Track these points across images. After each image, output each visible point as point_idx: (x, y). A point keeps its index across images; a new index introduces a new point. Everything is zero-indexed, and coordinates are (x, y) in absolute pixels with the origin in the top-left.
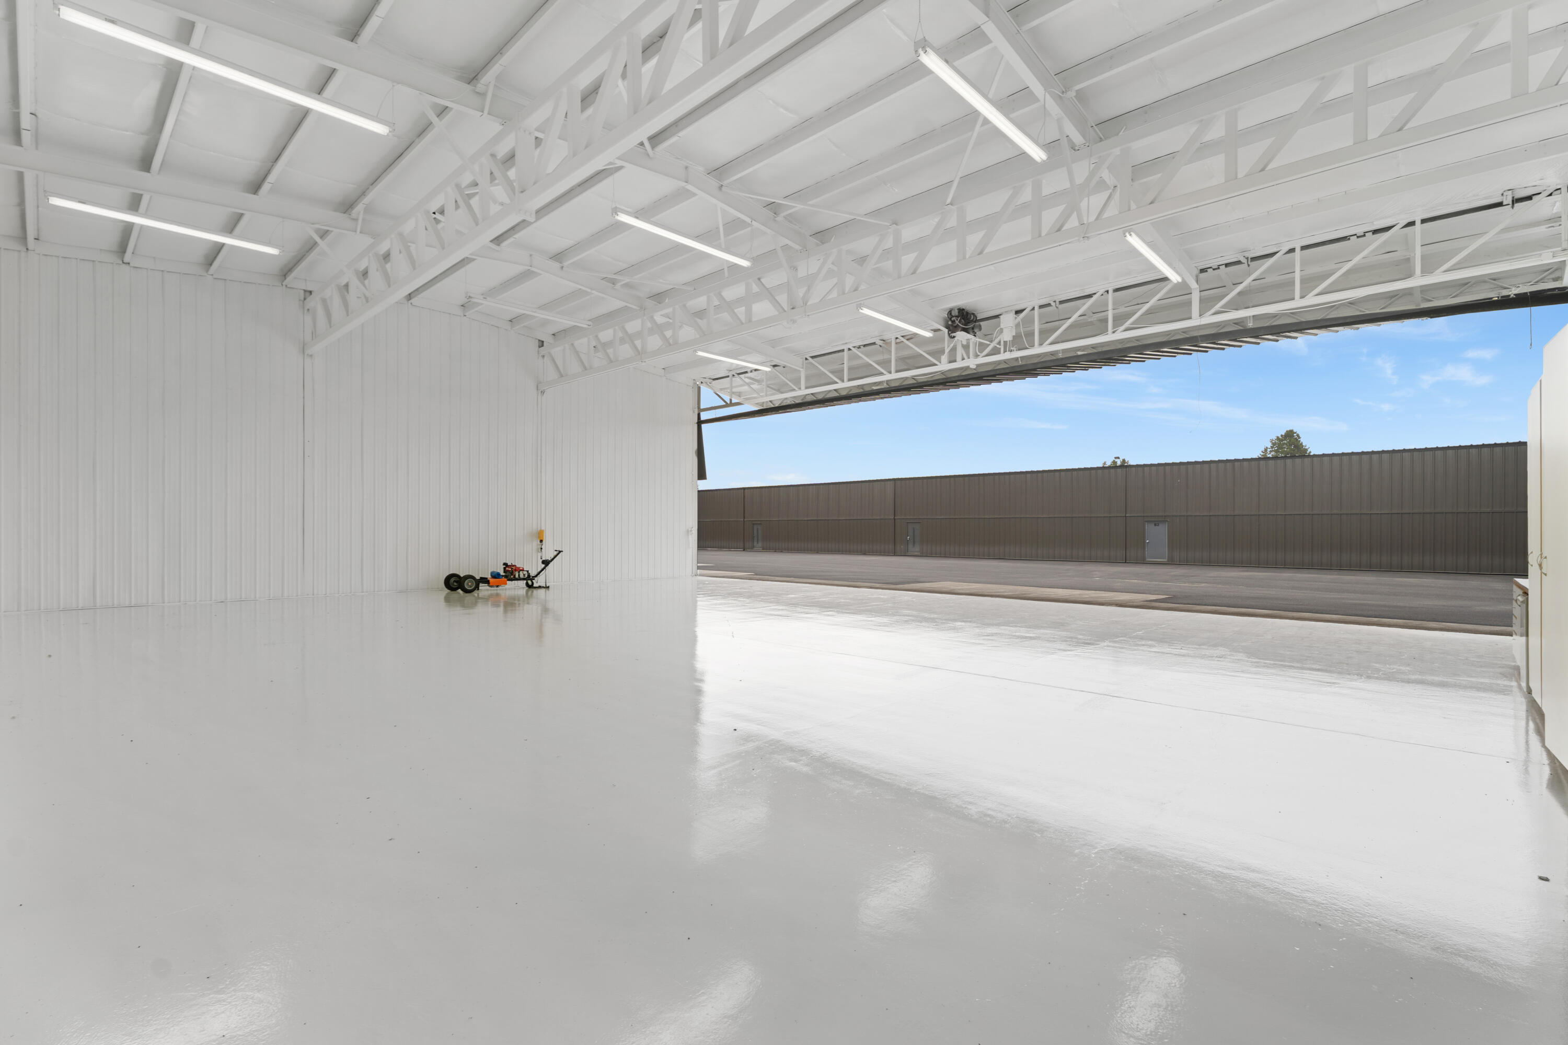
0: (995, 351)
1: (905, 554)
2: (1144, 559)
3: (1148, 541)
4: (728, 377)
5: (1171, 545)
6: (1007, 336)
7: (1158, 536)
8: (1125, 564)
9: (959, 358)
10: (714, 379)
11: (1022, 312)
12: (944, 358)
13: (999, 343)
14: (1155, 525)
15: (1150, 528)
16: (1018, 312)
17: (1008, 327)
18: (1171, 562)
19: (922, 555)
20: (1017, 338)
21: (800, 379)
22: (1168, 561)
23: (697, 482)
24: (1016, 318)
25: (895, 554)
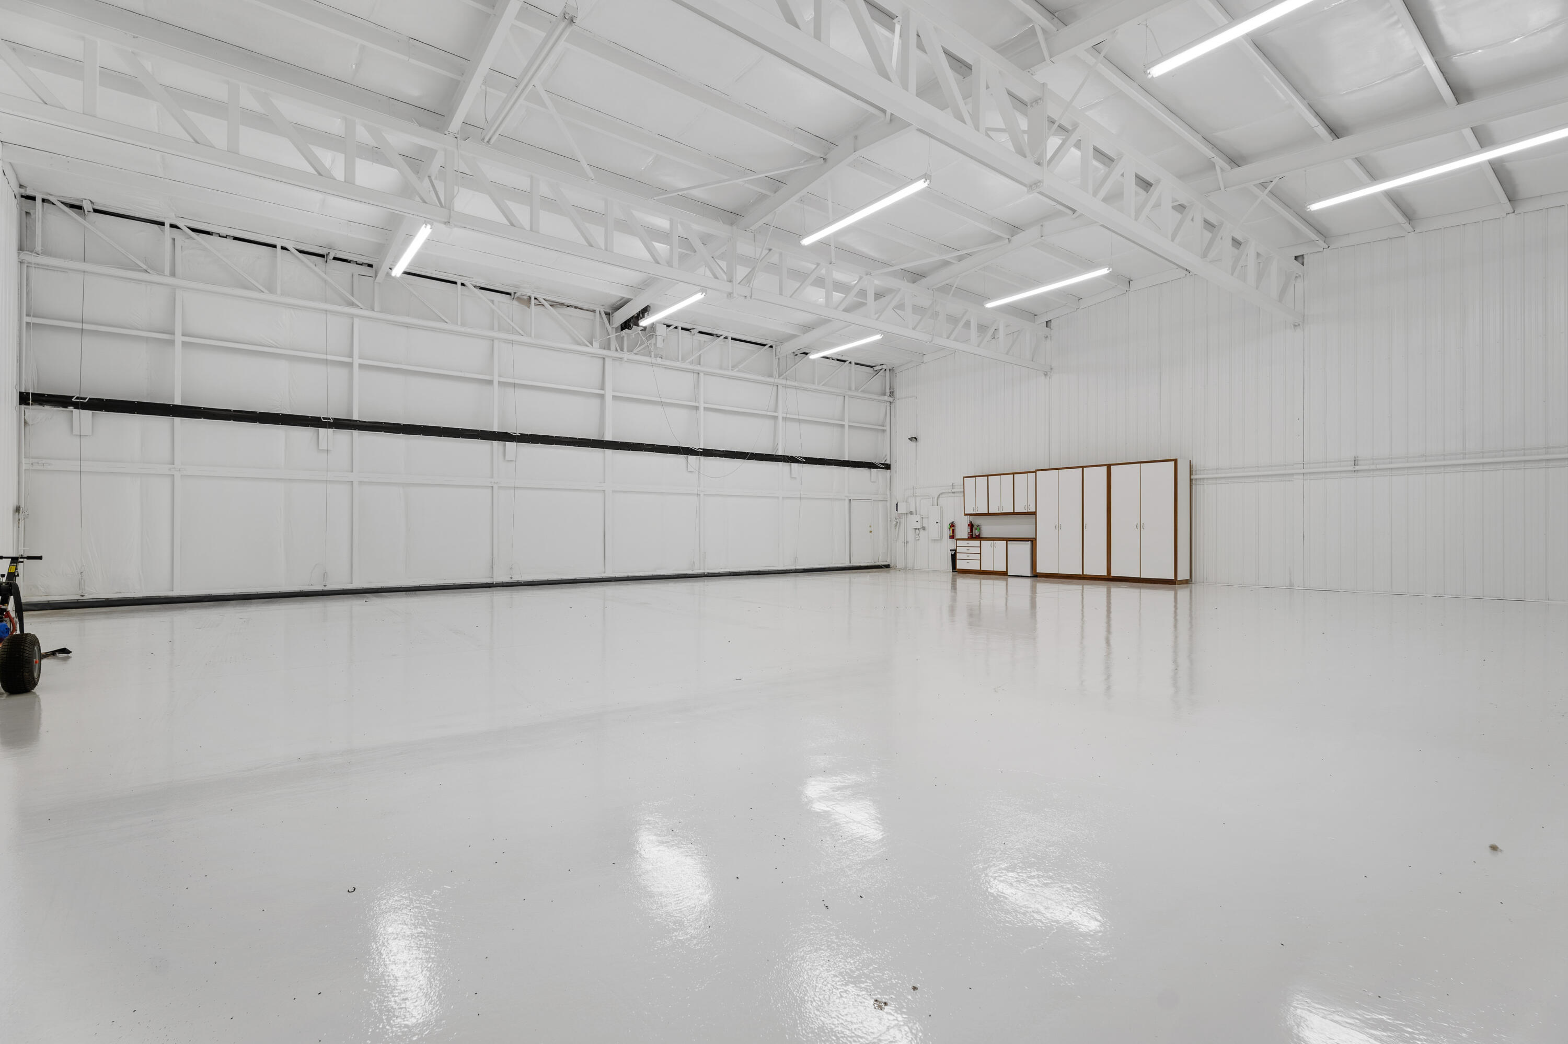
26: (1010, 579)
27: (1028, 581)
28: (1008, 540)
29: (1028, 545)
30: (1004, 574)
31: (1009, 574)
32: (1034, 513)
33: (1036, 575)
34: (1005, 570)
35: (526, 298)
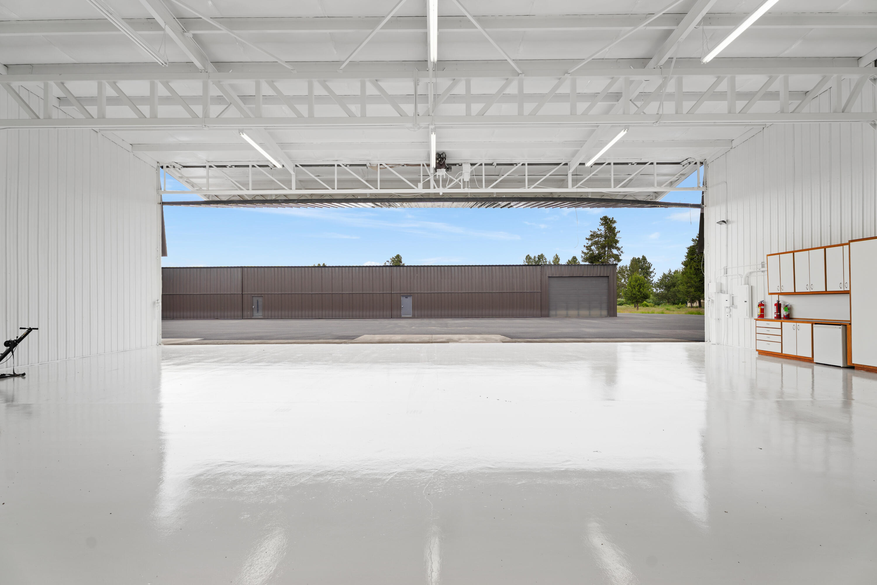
0: (457, 186)
1: (251, 318)
2: (401, 316)
3: (402, 306)
4: (205, 167)
5: (414, 308)
6: (467, 177)
7: (407, 303)
8: (392, 319)
9: (432, 186)
10: (184, 167)
11: (475, 165)
12: (420, 185)
13: (460, 181)
14: (406, 298)
15: (403, 299)
16: (472, 165)
17: (466, 173)
18: (414, 317)
19: (264, 318)
20: (472, 181)
21: (291, 181)
22: (412, 316)
23: (160, 259)
24: (471, 168)
25: (243, 318)
26: (817, 368)
27: (841, 372)
28: (814, 322)
29: (838, 331)
30: (810, 360)
31: (815, 361)
32: (848, 293)
33: (849, 366)
34: (811, 356)
35: (376, 165)
